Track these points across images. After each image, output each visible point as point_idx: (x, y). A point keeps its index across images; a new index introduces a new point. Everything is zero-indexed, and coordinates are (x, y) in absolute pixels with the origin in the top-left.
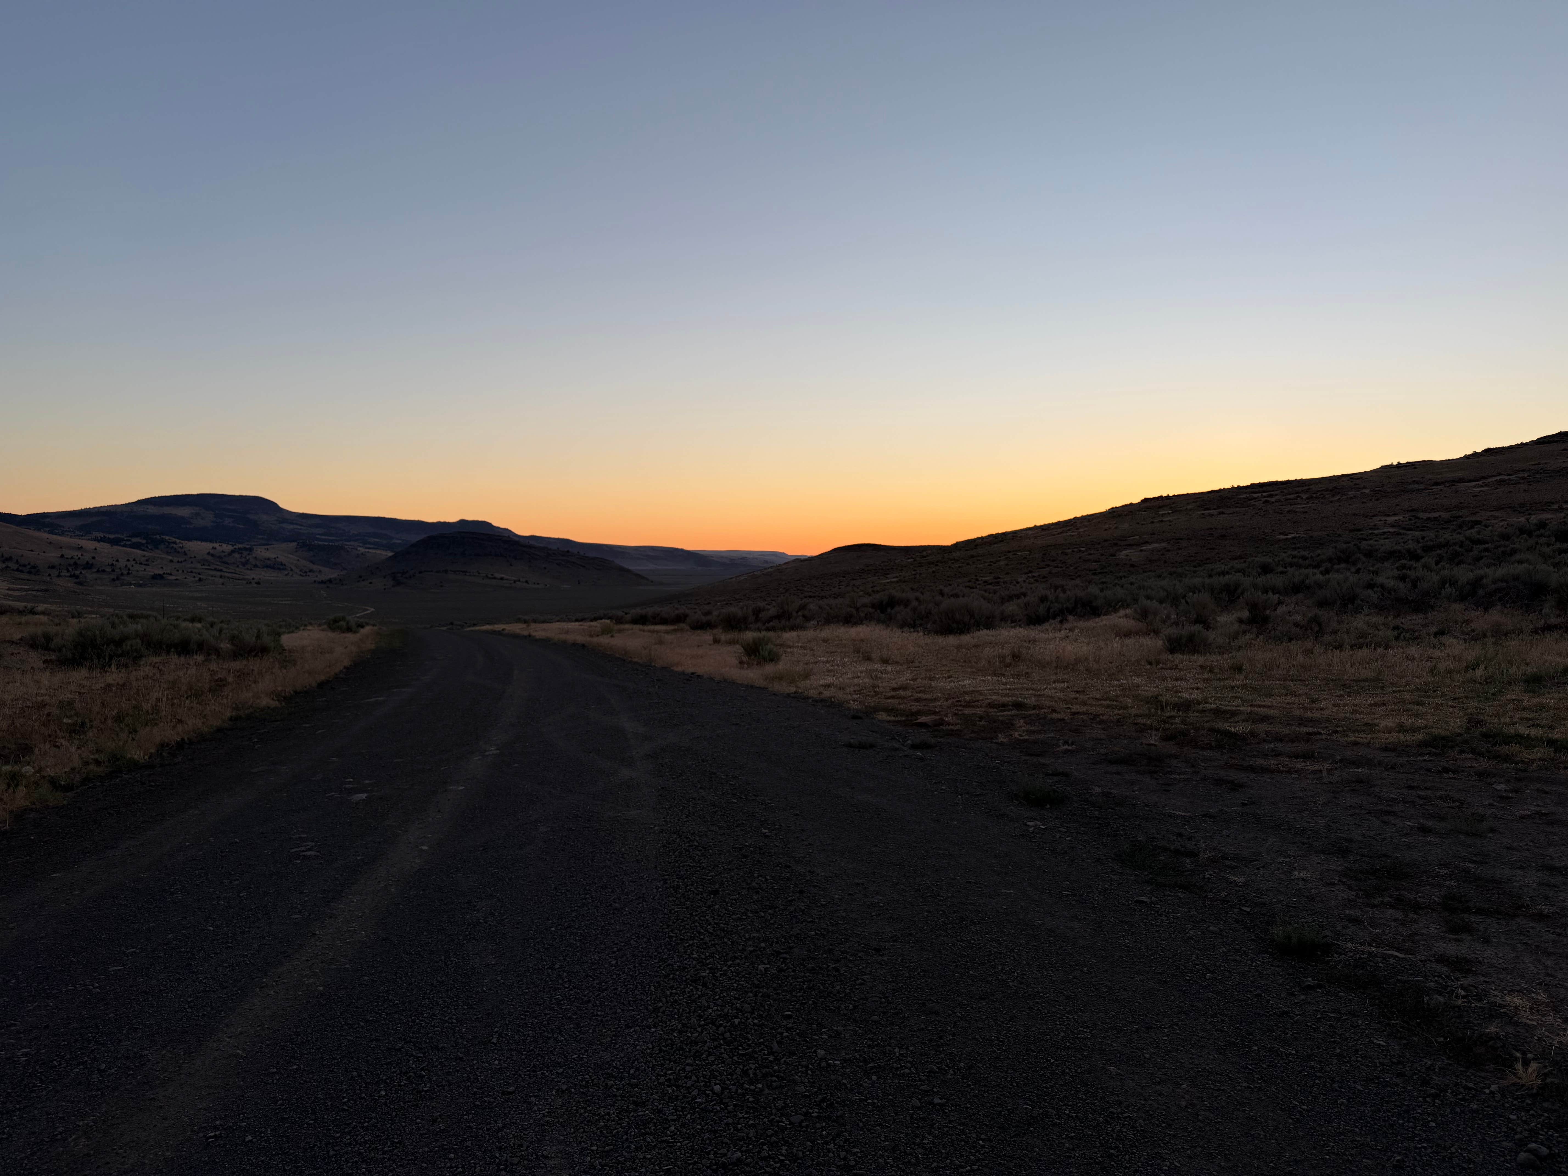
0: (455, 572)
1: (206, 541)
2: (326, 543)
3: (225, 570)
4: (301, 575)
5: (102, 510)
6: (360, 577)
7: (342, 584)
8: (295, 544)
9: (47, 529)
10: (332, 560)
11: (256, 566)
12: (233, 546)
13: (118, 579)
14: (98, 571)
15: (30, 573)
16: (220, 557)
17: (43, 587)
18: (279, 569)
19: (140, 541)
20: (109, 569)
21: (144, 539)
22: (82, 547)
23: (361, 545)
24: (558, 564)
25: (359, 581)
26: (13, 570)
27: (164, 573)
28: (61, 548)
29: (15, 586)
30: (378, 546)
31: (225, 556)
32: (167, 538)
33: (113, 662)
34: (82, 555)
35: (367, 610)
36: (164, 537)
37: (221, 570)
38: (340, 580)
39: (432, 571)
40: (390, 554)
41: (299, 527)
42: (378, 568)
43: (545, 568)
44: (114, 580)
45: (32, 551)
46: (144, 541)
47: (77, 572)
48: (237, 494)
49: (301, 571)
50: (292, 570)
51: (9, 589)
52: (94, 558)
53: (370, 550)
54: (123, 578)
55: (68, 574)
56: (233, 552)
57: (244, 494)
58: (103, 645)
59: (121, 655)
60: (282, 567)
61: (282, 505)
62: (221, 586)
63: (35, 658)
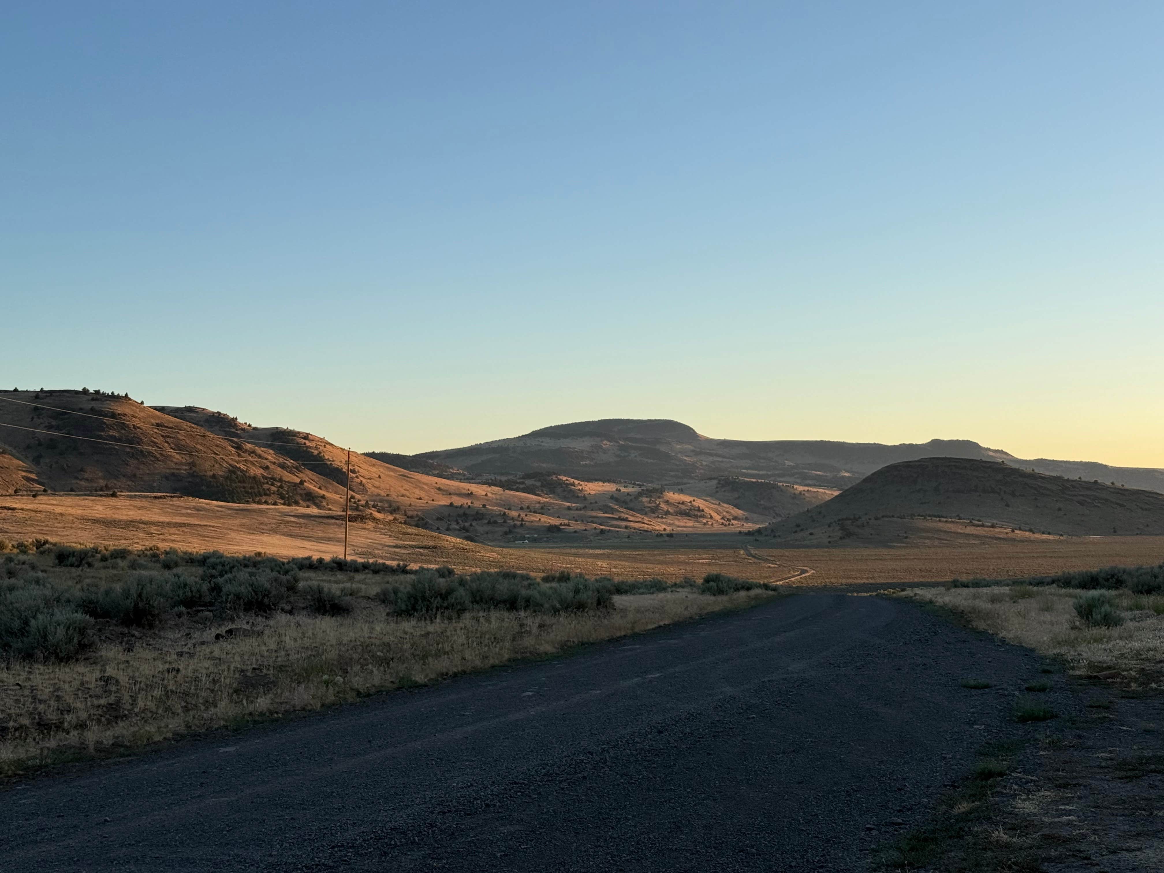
0: (925, 516)
1: (609, 481)
2: (754, 480)
3: (631, 518)
4: (722, 524)
5: (493, 445)
6: (798, 526)
7: (775, 536)
8: (715, 482)
9: (436, 472)
10: (762, 502)
11: (667, 513)
12: (640, 486)
13: (510, 532)
14: (489, 523)
15: (417, 526)
16: (625, 502)
17: (431, 543)
18: (696, 516)
19: (535, 483)
20: (500, 521)
21: (539, 480)
22: (472, 493)
23: (799, 481)
24: (1081, 503)
25: (796, 532)
26: (401, 523)
27: (561, 524)
28: (450, 494)
29: (401, 542)
30: (821, 482)
31: (631, 500)
32: (564, 478)
33: (439, 612)
34: (472, 503)
35: (807, 571)
36: (561, 477)
37: (626, 520)
38: (772, 531)
39: (893, 517)
40: (836, 493)
41: (720, 459)
42: (820, 513)
43: (1060, 509)
44: (506, 533)
45: (420, 499)
46: (538, 484)
47: (467, 524)
48: (645, 418)
49: (722, 518)
50: (711, 517)
51: (396, 547)
52: (484, 506)
53: (810, 489)
54: (516, 530)
55: (457, 527)
56: (640, 494)
57: (653, 418)
58: (431, 598)
59: (447, 608)
60: (699, 514)
61: (699, 431)
62: (627, 540)
63: (381, 611)
